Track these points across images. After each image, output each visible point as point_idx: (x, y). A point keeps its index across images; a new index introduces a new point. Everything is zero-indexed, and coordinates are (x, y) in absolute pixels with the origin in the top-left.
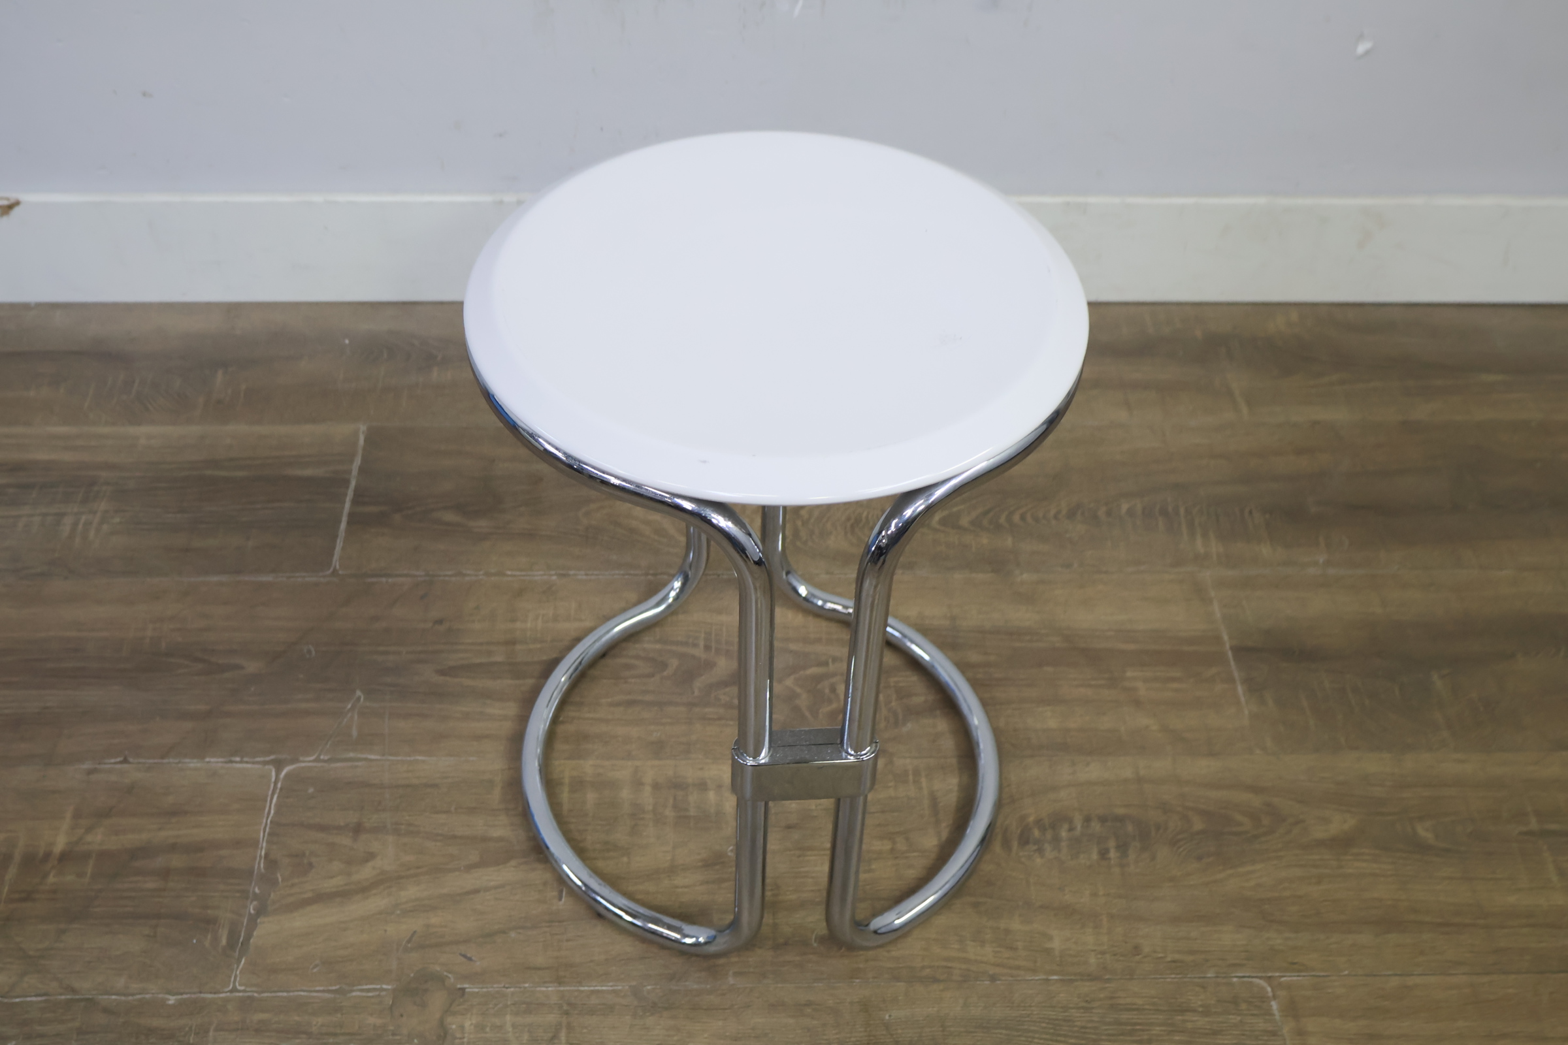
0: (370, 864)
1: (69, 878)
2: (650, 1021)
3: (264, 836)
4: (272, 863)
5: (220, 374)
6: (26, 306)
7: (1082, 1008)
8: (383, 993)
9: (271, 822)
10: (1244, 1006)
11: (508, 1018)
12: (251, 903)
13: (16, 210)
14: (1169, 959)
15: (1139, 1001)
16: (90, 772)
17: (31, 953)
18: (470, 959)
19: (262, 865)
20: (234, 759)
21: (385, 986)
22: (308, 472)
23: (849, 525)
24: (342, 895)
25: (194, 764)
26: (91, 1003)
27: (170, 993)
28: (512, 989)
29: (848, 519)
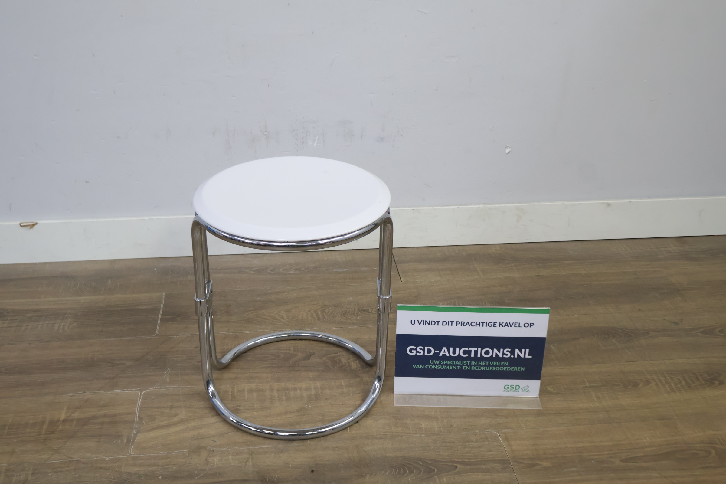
0: (177, 417)
1: (67, 427)
2: (281, 455)
3: (137, 411)
4: (140, 418)
5: (109, 281)
6: (35, 264)
7: (434, 443)
8: (184, 453)
9: (140, 407)
10: (489, 439)
11: (230, 457)
12: (134, 430)
13: (36, 226)
14: (463, 428)
15: (453, 440)
16: (72, 396)
17: (55, 448)
18: (215, 441)
19: (137, 419)
20: (124, 390)
21: (185, 451)
22: (145, 307)
23: (343, 314)
24: (168, 426)
25: (110, 392)
26: (78, 461)
27: (106, 457)
28: (231, 449)
29: (342, 312)
